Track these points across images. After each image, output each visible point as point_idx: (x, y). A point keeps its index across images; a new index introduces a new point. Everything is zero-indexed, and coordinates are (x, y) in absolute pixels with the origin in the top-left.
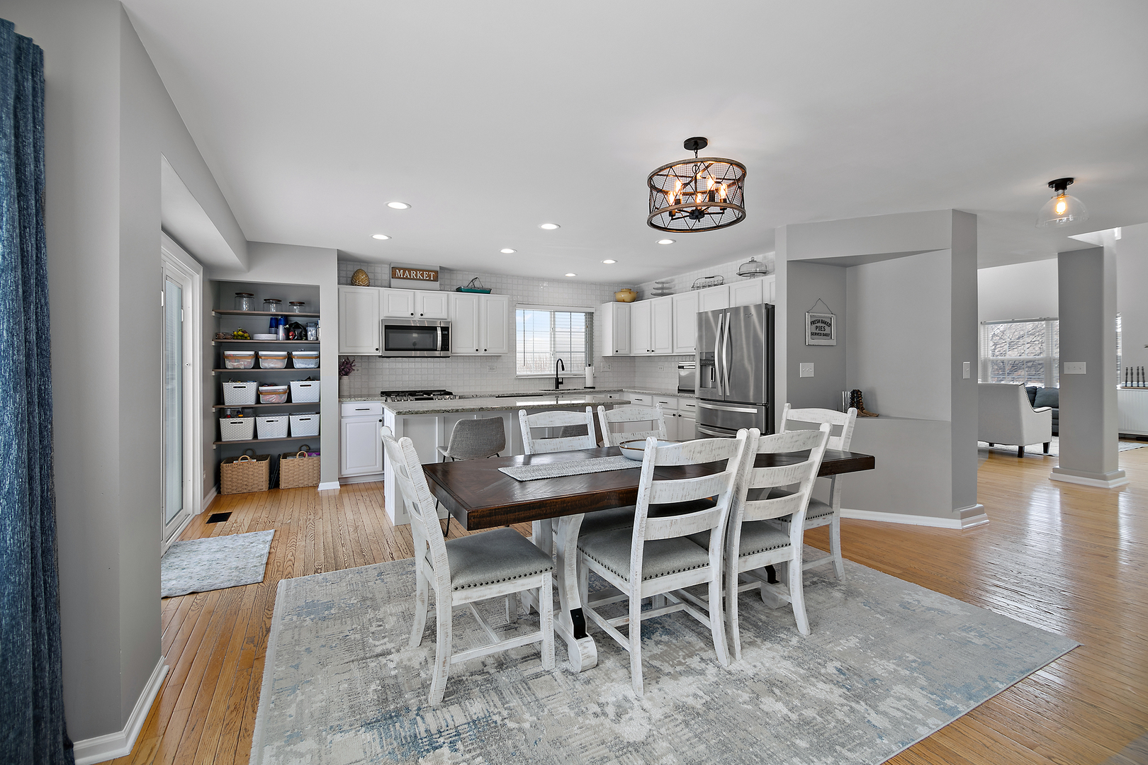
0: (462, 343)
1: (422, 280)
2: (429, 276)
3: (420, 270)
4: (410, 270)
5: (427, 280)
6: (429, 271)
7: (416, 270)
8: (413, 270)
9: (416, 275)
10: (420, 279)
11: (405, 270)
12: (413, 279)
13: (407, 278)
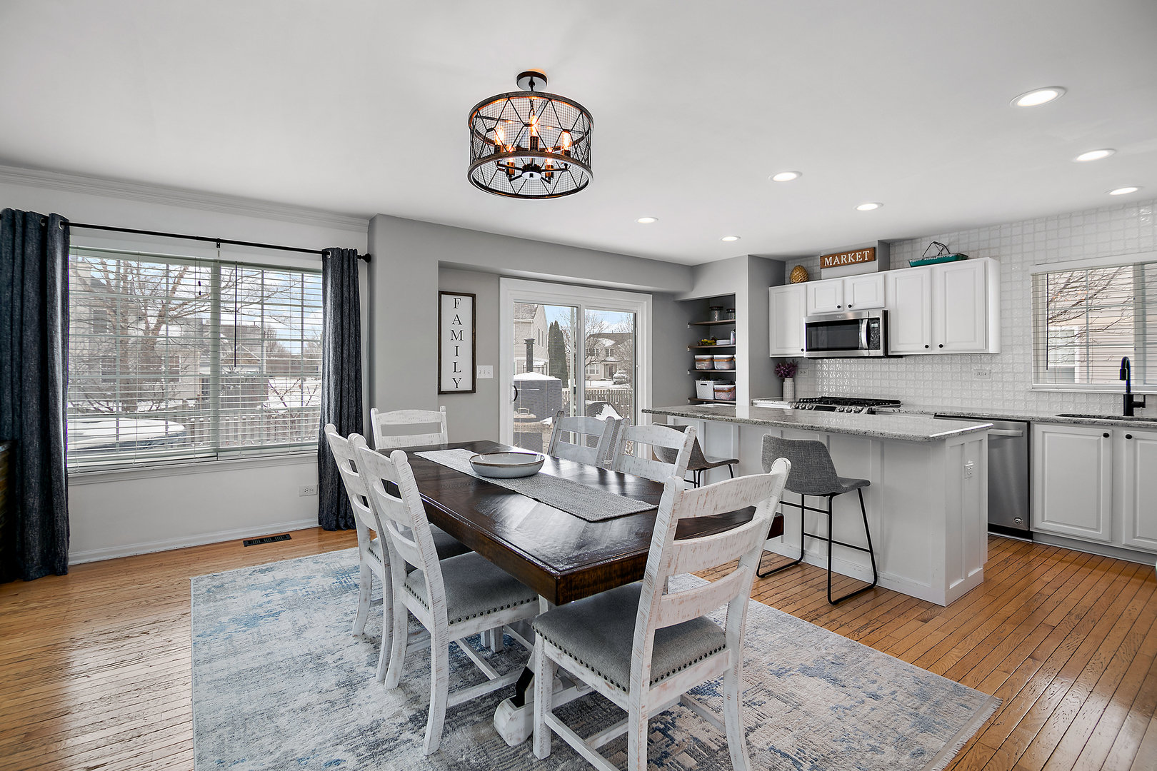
0: (905, 338)
1: (854, 263)
2: (863, 256)
3: (851, 252)
4: (839, 255)
5: (861, 262)
6: (862, 250)
7: (847, 253)
8: (843, 253)
9: (847, 259)
10: (852, 263)
11: (833, 256)
12: (844, 264)
13: (837, 265)
